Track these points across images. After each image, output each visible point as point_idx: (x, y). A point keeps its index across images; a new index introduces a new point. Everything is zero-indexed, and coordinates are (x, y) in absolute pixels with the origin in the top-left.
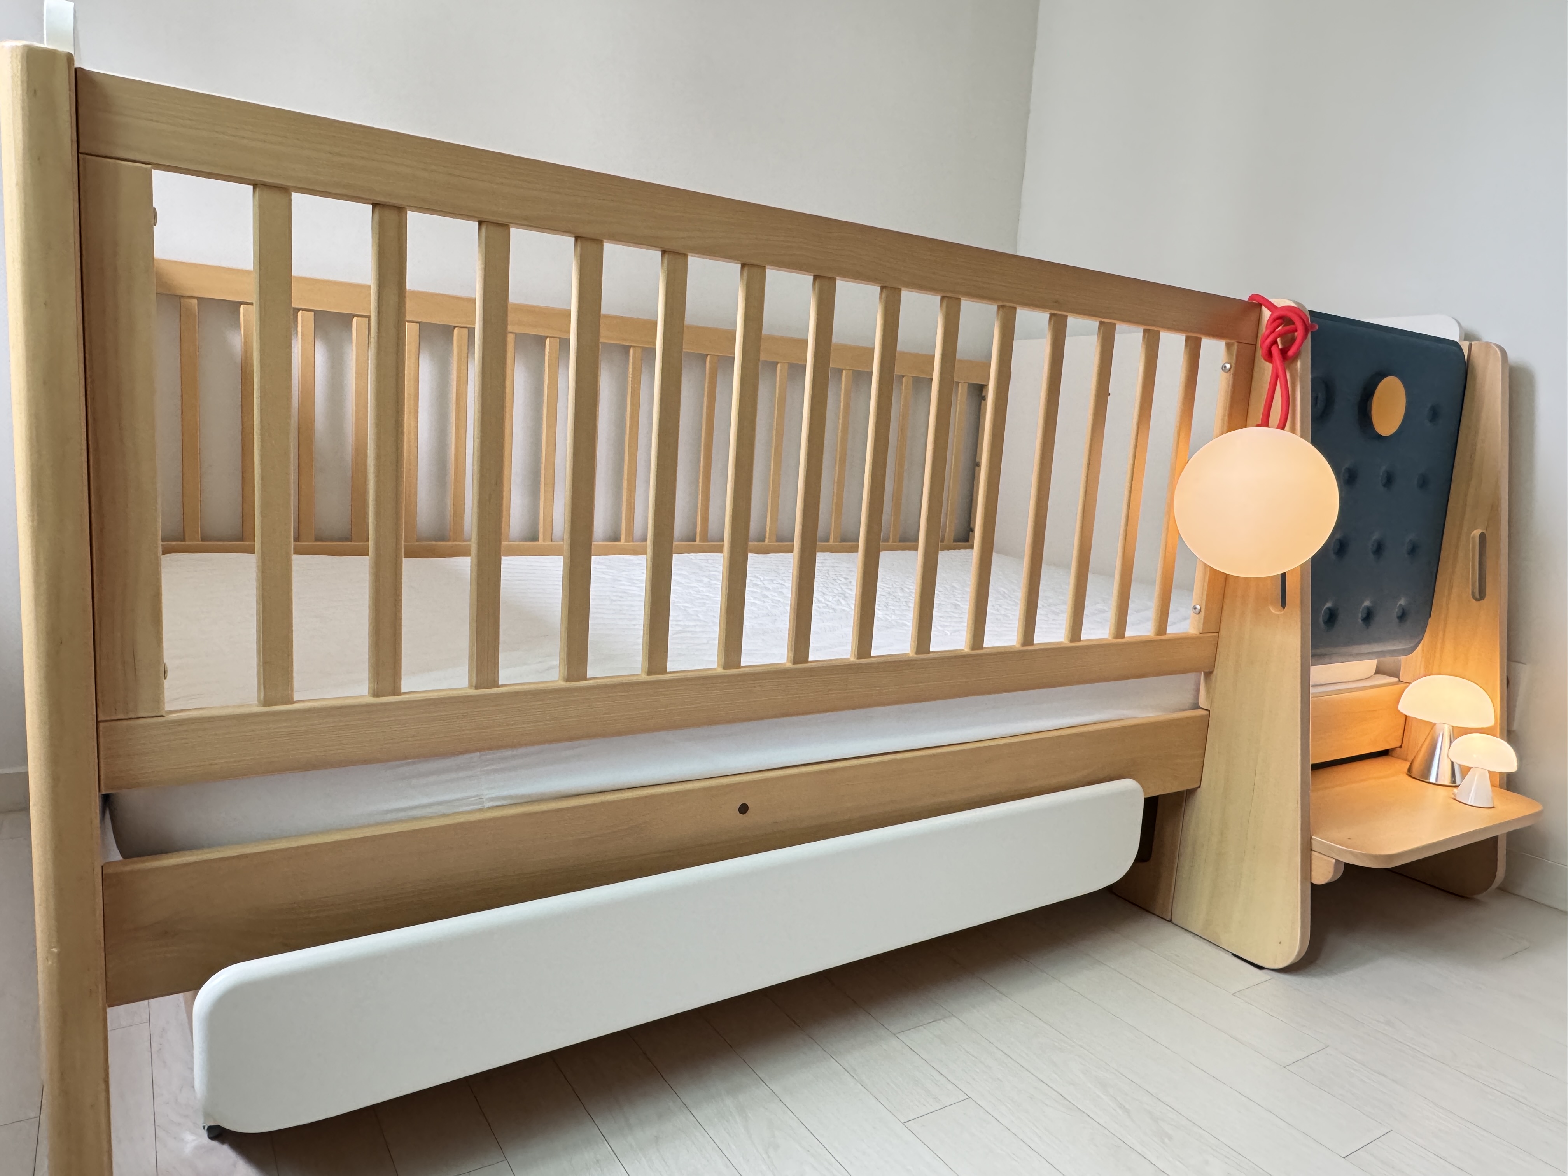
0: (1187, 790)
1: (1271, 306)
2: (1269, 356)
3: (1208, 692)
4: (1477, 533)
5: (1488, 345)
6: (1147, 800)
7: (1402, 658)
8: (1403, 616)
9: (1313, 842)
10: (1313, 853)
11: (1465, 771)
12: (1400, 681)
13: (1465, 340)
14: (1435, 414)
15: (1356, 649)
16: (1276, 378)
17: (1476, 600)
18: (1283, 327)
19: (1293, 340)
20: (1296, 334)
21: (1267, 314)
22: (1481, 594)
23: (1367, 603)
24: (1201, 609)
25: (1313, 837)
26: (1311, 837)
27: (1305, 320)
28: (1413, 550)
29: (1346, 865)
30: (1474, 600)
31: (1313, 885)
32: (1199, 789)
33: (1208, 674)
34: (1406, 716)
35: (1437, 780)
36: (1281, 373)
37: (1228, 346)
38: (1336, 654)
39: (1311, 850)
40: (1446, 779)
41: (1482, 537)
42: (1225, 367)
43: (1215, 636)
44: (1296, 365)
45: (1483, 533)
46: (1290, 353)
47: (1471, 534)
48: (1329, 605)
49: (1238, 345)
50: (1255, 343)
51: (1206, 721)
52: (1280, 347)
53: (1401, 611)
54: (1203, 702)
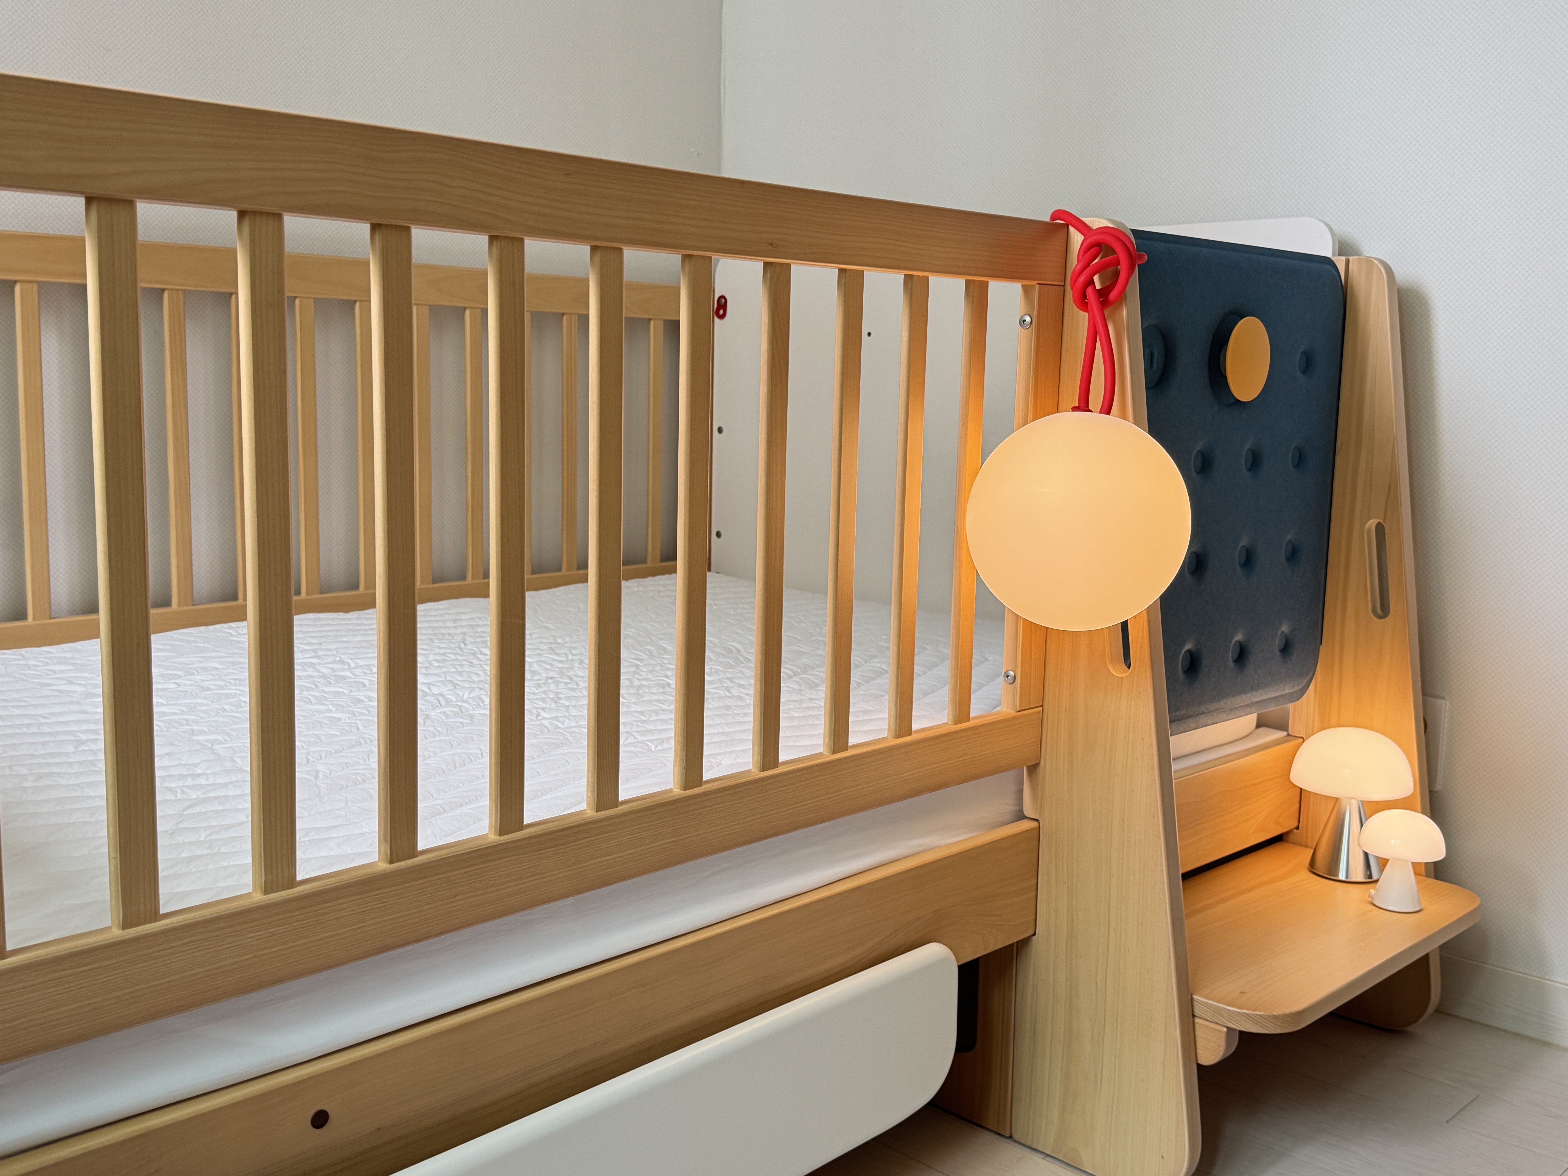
0: (1017, 942)
1: (1083, 227)
2: (1083, 303)
3: (1034, 795)
4: (1372, 523)
5: (1369, 261)
6: (962, 969)
7: (1291, 706)
8: (1286, 649)
9: (1195, 1003)
10: (1197, 1020)
11: (1383, 863)
12: (1288, 735)
13: (1340, 254)
14: (1308, 363)
15: (1229, 702)
16: (1093, 335)
17: (1380, 617)
18: (1101, 258)
19: (1117, 274)
20: (1119, 267)
21: (1077, 238)
22: (1383, 610)
23: (1239, 637)
24: (1015, 678)
25: (1195, 997)
26: (1192, 998)
27: (1129, 245)
28: (1293, 555)
29: (1242, 1033)
30: (1375, 618)
31: (1199, 1066)
32: (1034, 938)
33: (1033, 769)
34: (1301, 789)
35: (1347, 877)
36: (1100, 328)
37: (1026, 290)
38: (1203, 713)
39: (1194, 1016)
40: (1358, 874)
41: (1380, 528)
42: (1024, 321)
43: (1039, 712)
44: (1122, 311)
45: (1379, 523)
46: (1112, 296)
47: (1365, 525)
48: (1188, 646)
49: (1040, 289)
50: (1063, 284)
51: (1035, 836)
52: (1098, 286)
53: (1284, 641)
54: (1028, 811)
